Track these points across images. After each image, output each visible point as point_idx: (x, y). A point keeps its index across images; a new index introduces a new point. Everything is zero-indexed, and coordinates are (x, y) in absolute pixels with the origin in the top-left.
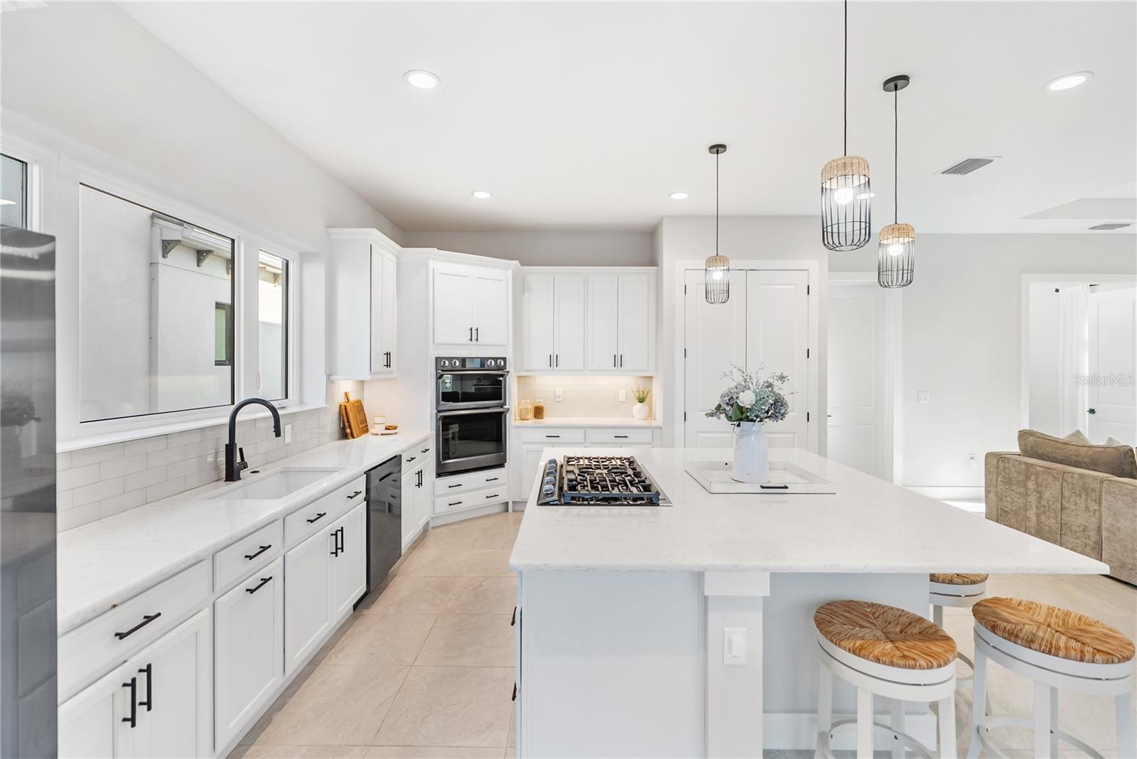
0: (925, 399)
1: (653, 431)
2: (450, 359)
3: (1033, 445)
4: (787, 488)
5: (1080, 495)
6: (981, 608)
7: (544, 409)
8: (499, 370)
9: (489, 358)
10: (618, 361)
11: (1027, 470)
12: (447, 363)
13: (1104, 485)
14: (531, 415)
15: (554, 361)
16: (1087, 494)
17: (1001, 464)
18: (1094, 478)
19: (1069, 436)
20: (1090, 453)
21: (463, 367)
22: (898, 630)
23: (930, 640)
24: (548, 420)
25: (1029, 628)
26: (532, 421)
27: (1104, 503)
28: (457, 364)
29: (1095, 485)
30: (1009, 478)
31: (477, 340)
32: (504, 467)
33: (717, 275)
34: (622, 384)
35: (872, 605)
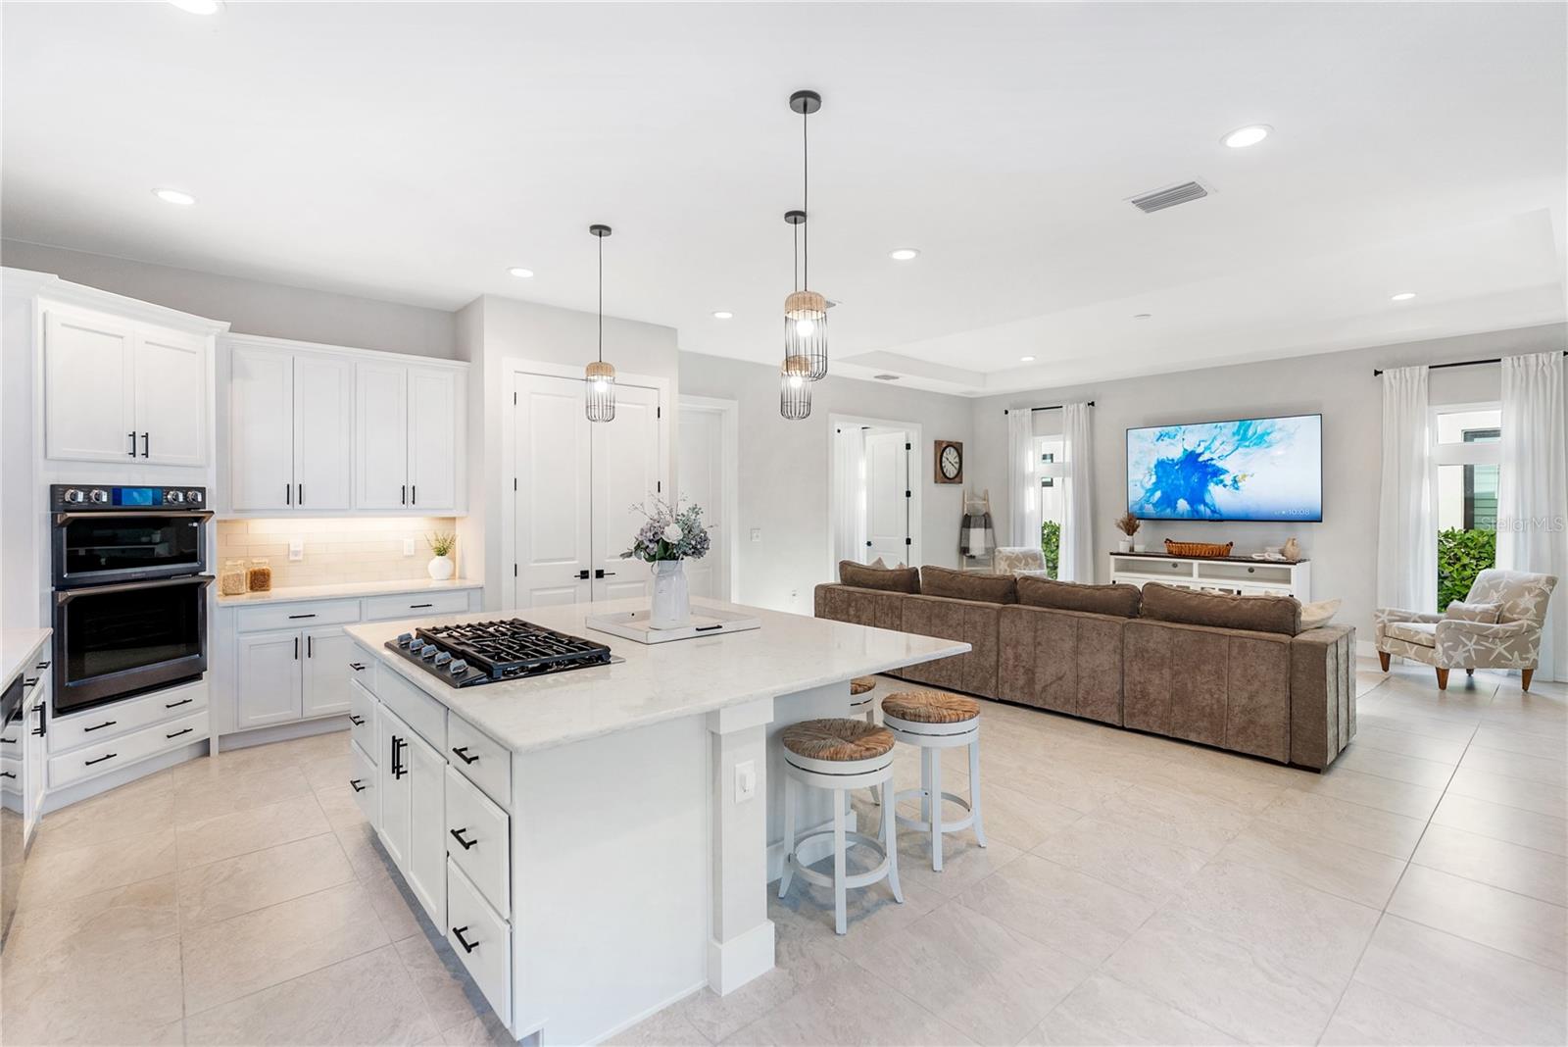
0: (757, 536)
1: (469, 595)
2: (87, 489)
3: (851, 574)
4: (721, 627)
5: (888, 614)
6: (888, 704)
7: (272, 576)
8: (189, 509)
9: (172, 488)
10: (408, 496)
11: (849, 598)
12: (81, 497)
13: (904, 602)
14: (245, 587)
15: (294, 496)
16: (892, 612)
17: (828, 595)
18: (897, 597)
19: (874, 564)
20: (892, 576)
21: (114, 504)
22: (849, 733)
23: (874, 734)
24: (276, 592)
25: (923, 711)
26: (248, 597)
27: (904, 618)
28: (105, 498)
29: (898, 603)
30: (836, 607)
31: (147, 455)
32: (201, 679)
33: (601, 386)
34: (410, 530)
35: (820, 721)
